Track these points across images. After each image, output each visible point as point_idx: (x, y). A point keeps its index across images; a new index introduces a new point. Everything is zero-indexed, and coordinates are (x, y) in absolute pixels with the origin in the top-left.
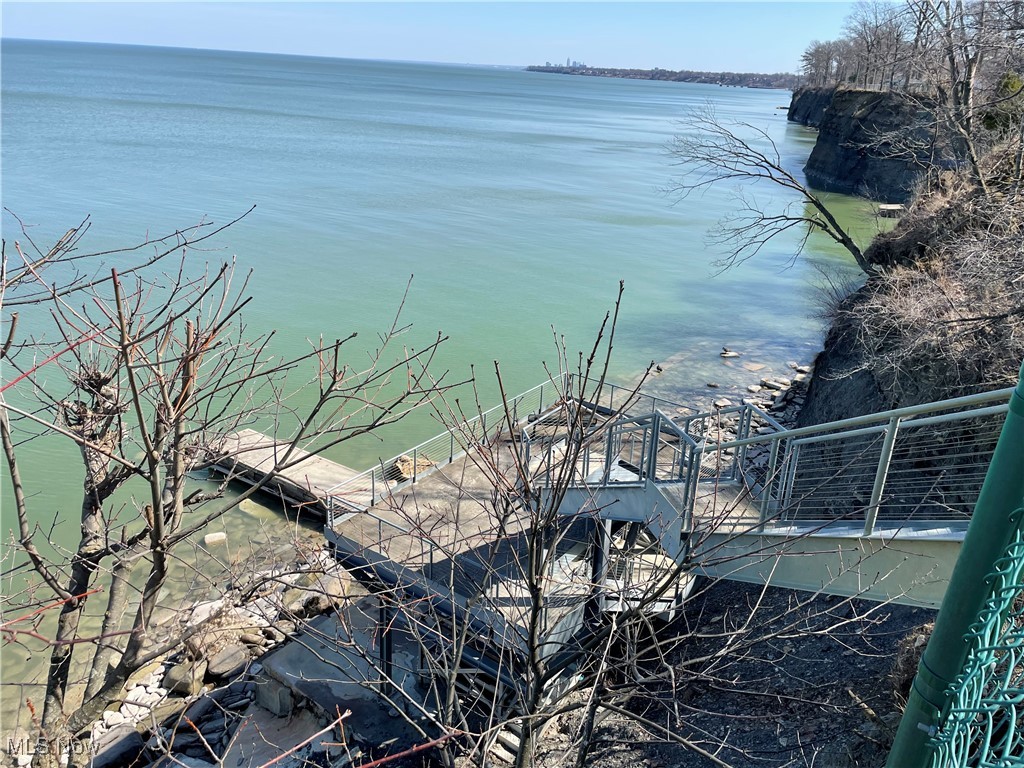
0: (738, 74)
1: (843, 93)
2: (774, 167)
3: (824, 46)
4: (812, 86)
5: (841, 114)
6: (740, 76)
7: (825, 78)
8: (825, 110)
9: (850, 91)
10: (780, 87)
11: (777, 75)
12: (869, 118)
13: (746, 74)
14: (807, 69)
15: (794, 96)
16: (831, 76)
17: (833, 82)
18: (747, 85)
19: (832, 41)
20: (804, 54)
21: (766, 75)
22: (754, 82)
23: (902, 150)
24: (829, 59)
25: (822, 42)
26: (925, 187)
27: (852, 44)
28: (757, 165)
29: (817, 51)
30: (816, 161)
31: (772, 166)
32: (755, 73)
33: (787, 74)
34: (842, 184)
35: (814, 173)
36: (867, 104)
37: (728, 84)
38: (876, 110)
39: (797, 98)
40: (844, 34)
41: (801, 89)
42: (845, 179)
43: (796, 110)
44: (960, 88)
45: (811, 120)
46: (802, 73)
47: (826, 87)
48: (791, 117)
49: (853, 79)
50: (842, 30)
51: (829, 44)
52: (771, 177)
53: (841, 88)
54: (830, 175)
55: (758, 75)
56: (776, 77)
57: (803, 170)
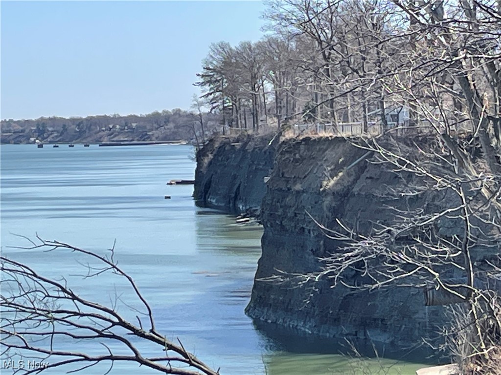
0: (73, 120)
1: (294, 145)
2: (142, 335)
3: (238, 54)
4: (231, 133)
5: (298, 187)
6: (78, 122)
7: (255, 116)
8: (266, 179)
9: (307, 140)
10: (167, 139)
11: (156, 115)
12: (356, 190)
13: (90, 119)
14: (215, 99)
15: (200, 156)
16: (268, 112)
17: (272, 123)
18: (98, 141)
19: (254, 41)
20: (202, 71)
21: (134, 118)
22: (111, 133)
23: (407, 267)
24: (254, 77)
25: (235, 45)
26: (474, 339)
27: (293, 44)
28: (101, 335)
29: (227, 63)
30: (268, 288)
31: (136, 332)
32: (110, 114)
33: (177, 113)
34: (329, 332)
35: (270, 316)
36: (344, 164)
37: (55, 142)
38: (366, 174)
39: (206, 161)
40: (270, 28)
41: (211, 141)
42: (336, 321)
43: (208, 186)
44: (491, 130)
45: (245, 203)
46: (205, 109)
47: (261, 132)
48: (202, 199)
49: (311, 114)
50: (267, 22)
51: (247, 47)
52: (138, 359)
53: (289, 135)
54: (306, 315)
55: (116, 119)
56: (158, 120)
57: (247, 311)
